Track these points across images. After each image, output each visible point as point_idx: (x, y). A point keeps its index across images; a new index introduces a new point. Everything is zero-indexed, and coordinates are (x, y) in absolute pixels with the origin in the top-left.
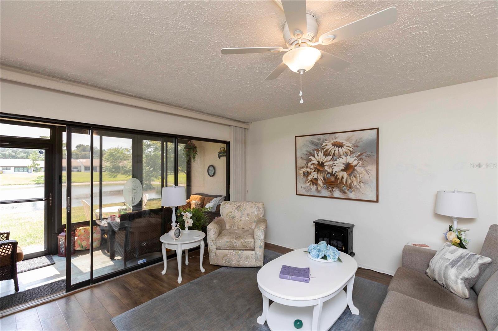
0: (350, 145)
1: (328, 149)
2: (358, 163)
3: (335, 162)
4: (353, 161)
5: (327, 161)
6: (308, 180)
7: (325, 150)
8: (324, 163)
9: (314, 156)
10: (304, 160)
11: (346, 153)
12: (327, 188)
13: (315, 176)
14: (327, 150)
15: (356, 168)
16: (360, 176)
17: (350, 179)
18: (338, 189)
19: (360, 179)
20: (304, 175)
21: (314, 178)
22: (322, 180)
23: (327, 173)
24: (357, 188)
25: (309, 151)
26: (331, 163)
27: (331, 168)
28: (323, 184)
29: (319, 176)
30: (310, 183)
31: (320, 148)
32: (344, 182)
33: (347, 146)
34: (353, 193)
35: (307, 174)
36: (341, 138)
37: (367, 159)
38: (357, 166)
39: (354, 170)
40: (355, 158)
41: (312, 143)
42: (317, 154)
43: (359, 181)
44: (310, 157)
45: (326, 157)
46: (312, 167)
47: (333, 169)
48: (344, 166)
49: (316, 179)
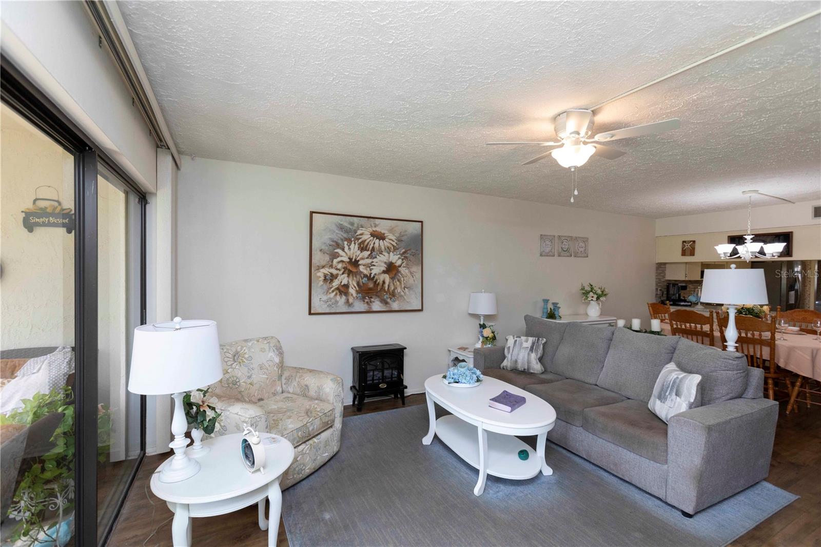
0: (393, 238)
1: (365, 240)
2: (403, 263)
3: (375, 260)
4: (397, 260)
5: (362, 259)
6: (331, 288)
7: (360, 241)
8: (359, 261)
9: (343, 250)
10: (326, 254)
11: (388, 248)
12: (363, 299)
13: (345, 282)
14: (363, 242)
15: (400, 269)
16: (404, 280)
17: (394, 284)
18: (378, 299)
19: (404, 284)
20: (325, 280)
21: (342, 284)
22: (355, 287)
23: (362, 276)
24: (402, 296)
25: (335, 240)
26: (369, 261)
27: (368, 269)
28: (357, 292)
29: (350, 281)
30: (335, 293)
31: (353, 237)
32: (386, 289)
33: (390, 240)
34: (397, 302)
35: (331, 278)
36: (383, 227)
37: (412, 258)
38: (402, 266)
39: (398, 272)
40: (399, 256)
41: (341, 227)
42: (349, 246)
43: (403, 286)
44: (336, 251)
45: (361, 252)
46: (340, 266)
47: (371, 270)
48: (386, 266)
49: (346, 286)
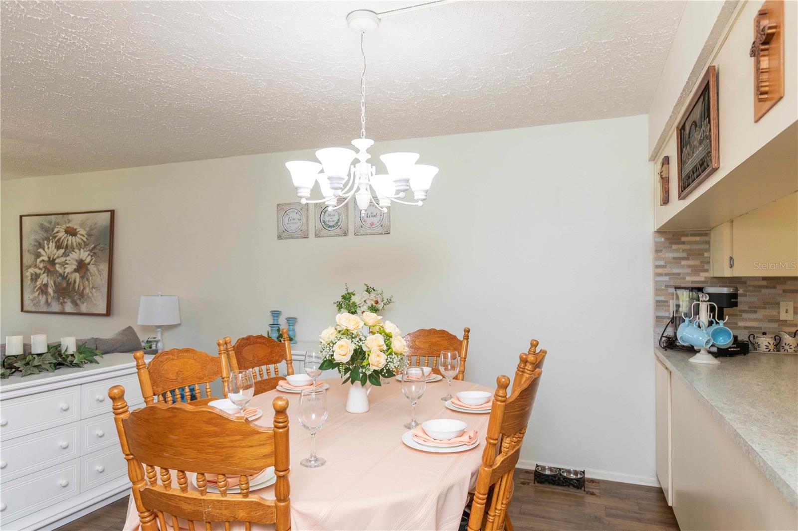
0: (84, 233)
1: (61, 238)
2: (92, 260)
3: (68, 258)
4: (87, 257)
5: (58, 257)
6: (36, 287)
7: (57, 239)
8: (55, 259)
9: (44, 250)
10: (32, 255)
11: (79, 244)
12: (58, 299)
13: (45, 281)
14: (59, 239)
15: (89, 266)
16: (92, 279)
17: (83, 283)
18: (69, 300)
19: (92, 283)
20: (32, 279)
21: (44, 283)
22: (52, 287)
23: (58, 274)
24: (89, 297)
25: (38, 240)
26: (63, 259)
27: (63, 268)
28: (55, 292)
29: (49, 280)
30: (38, 292)
31: (51, 236)
32: (77, 288)
33: (81, 235)
34: (85, 304)
35: (35, 277)
36: (75, 222)
37: (100, 254)
38: (91, 264)
39: (87, 270)
40: (88, 252)
41: (42, 227)
42: (48, 245)
43: (91, 286)
44: (39, 250)
45: (57, 251)
46: (41, 265)
47: (65, 268)
48: (76, 264)
49: (46, 285)
